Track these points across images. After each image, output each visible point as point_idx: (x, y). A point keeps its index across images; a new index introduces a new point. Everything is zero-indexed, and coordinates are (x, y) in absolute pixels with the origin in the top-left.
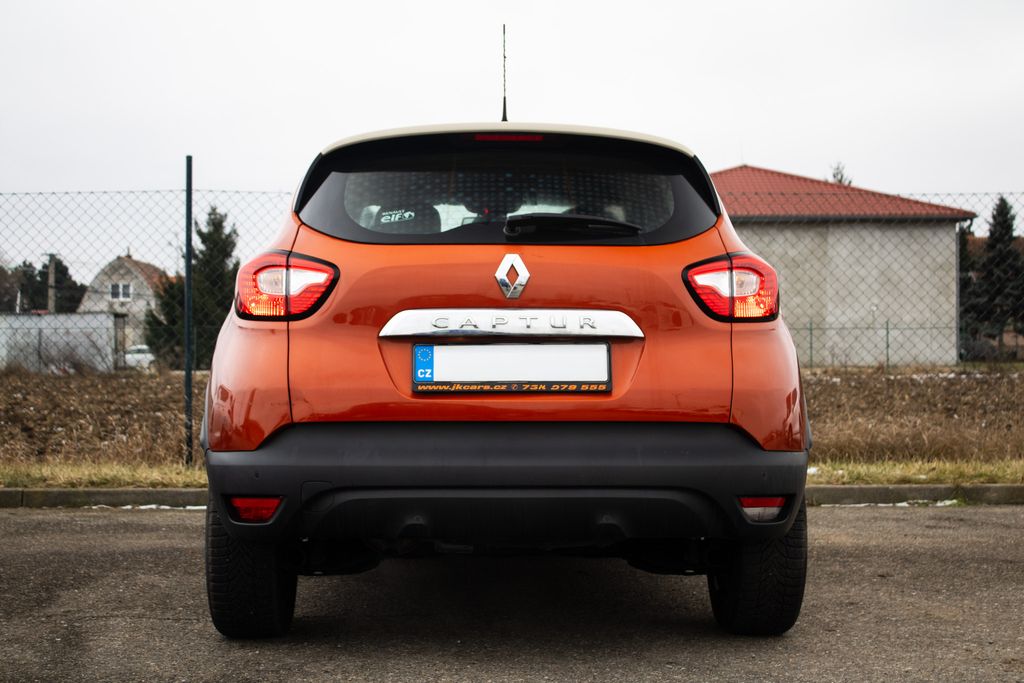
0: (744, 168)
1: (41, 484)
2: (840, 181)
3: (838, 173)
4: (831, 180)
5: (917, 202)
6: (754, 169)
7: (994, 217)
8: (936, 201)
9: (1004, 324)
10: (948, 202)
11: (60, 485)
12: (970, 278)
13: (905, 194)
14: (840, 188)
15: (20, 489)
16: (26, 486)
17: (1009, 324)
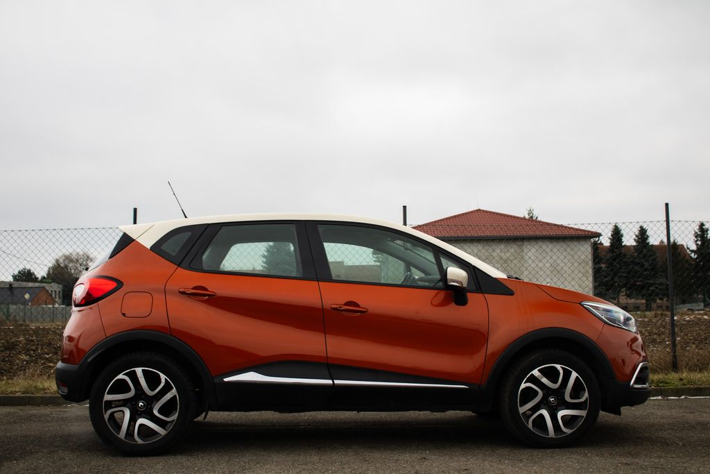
0: (479, 210)
1: (42, 392)
2: (532, 217)
3: (530, 212)
4: (527, 217)
5: (570, 228)
6: (484, 211)
7: (612, 235)
8: (582, 228)
9: (620, 291)
10: (589, 228)
11: (51, 393)
12: (601, 268)
13: (565, 224)
14: (532, 221)
15: (28, 395)
16: (33, 393)
17: (623, 292)
